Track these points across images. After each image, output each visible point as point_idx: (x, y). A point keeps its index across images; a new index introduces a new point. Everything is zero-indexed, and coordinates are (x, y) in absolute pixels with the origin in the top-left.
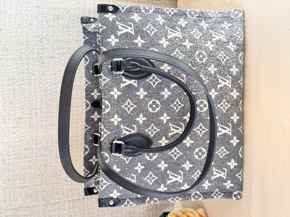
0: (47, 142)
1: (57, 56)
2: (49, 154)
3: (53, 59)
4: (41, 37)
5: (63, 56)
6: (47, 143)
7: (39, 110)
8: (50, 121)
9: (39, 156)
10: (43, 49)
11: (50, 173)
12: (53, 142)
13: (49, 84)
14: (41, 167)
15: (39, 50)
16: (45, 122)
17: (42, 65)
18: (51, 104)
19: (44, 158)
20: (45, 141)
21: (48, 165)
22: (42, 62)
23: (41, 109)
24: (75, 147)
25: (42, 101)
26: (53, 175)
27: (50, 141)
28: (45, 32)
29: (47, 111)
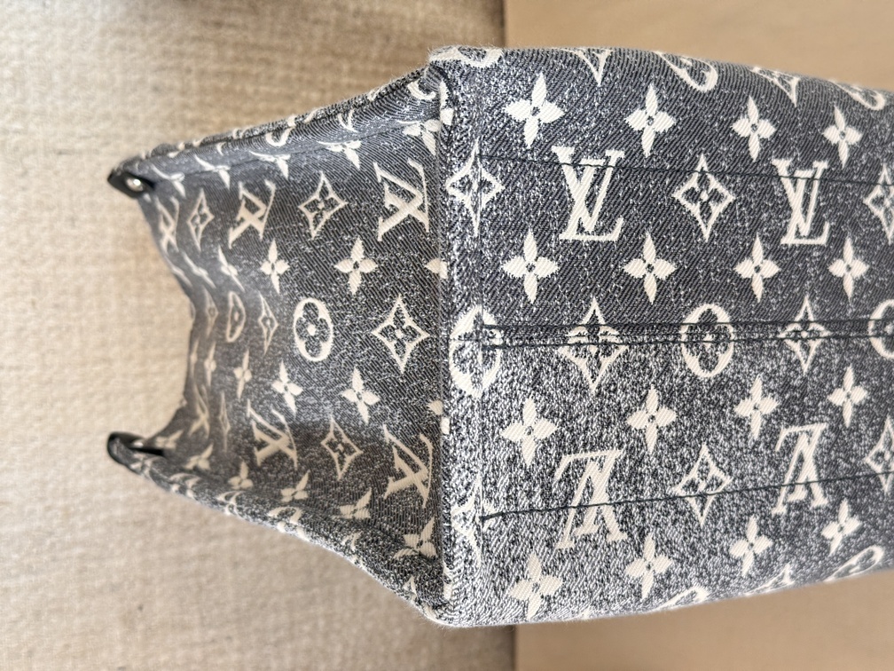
0: (48, 509)
1: (80, 145)
2: (54, 559)
3: (64, 158)
4: (15, 63)
5: (104, 150)
6: (49, 514)
7: (13, 374)
8: (60, 420)
9: (13, 572)
10: (24, 114)
11: (59, 645)
12: (72, 509)
13: (51, 262)
14: (22, 617)
15: (8, 117)
16: (37, 425)
17: (22, 182)
18: (59, 345)
19: (33, 578)
20: (39, 507)
21: (52, 606)
22: (20, 170)
23: (18, 368)
24: (160, 523)
25: (24, 334)
26: (71, 650)
27: (61, 503)
28: (35, 47)
29: (45, 378)
